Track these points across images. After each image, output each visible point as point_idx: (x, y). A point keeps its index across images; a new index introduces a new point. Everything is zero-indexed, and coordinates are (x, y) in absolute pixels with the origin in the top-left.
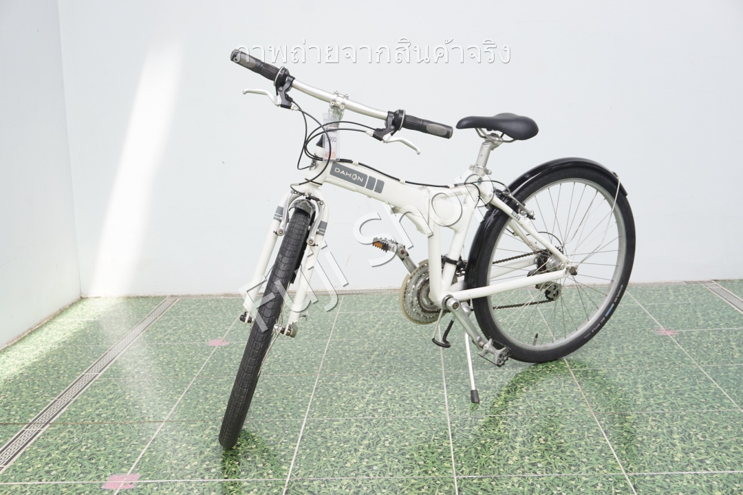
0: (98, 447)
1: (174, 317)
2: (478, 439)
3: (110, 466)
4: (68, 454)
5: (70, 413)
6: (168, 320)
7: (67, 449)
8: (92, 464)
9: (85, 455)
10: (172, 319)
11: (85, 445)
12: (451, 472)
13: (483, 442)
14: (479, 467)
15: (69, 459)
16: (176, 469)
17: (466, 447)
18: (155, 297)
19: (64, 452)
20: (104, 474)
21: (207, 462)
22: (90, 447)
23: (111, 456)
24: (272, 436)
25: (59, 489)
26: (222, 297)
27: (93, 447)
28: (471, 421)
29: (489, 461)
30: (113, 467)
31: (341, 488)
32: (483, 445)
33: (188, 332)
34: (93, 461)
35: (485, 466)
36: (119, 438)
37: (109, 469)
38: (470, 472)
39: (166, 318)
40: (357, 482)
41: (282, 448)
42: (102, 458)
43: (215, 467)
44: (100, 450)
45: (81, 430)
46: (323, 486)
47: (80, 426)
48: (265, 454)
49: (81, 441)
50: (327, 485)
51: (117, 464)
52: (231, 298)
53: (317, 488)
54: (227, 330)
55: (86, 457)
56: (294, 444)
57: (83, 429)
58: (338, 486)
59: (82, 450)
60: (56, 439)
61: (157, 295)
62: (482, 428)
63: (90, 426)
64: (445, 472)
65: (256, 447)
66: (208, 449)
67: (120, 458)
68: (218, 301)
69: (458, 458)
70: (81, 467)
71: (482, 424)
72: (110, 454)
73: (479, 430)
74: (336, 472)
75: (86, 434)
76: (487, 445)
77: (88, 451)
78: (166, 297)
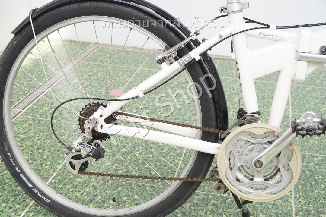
0: (46, 139)
1: (92, 63)
2: (313, 175)
3: (50, 157)
4: (25, 142)
5: (32, 110)
6: (87, 66)
7: (25, 138)
8: (39, 153)
9: (35, 145)
10: (90, 64)
11: (37, 137)
12: (291, 201)
13: (316, 178)
14: (312, 200)
15: (25, 146)
16: (94, 167)
17: (303, 180)
18: (83, 43)
19: (22, 140)
20: (45, 162)
21: (117, 165)
22: (41, 139)
23: (53, 148)
24: (165, 149)
25: (4, 180)
26: (130, 49)
27: (42, 139)
28: (308, 158)
29: (320, 196)
30: (53, 158)
31: (206, 213)
32: (316, 181)
33: (99, 79)
34: (40, 151)
35: (317, 200)
36: (61, 134)
37: (49, 159)
38: (305, 204)
39: (87, 63)
40: (219, 209)
41: (171, 160)
42: (46, 149)
43: (122, 170)
44: (46, 143)
45: (37, 124)
46: (193, 208)
47: (37, 121)
48: (158, 163)
49: (36, 133)
50: (196, 208)
51: (56, 157)
52: (136, 51)
53: (189, 210)
54: (128, 81)
55: (36, 146)
56: (179, 158)
57: (39, 123)
58: (204, 211)
59: (35, 141)
60: (19, 129)
61: (85, 41)
62: (316, 165)
63: (44, 121)
64: (286, 200)
65: (153, 157)
66: (119, 153)
67: (58, 151)
68: (127, 52)
69: (297, 190)
70: (31, 154)
71: (317, 162)
72: (52, 147)
73: (314, 167)
74: (206, 188)
75: (40, 128)
76: (319, 181)
77: (39, 142)
78: (91, 43)
